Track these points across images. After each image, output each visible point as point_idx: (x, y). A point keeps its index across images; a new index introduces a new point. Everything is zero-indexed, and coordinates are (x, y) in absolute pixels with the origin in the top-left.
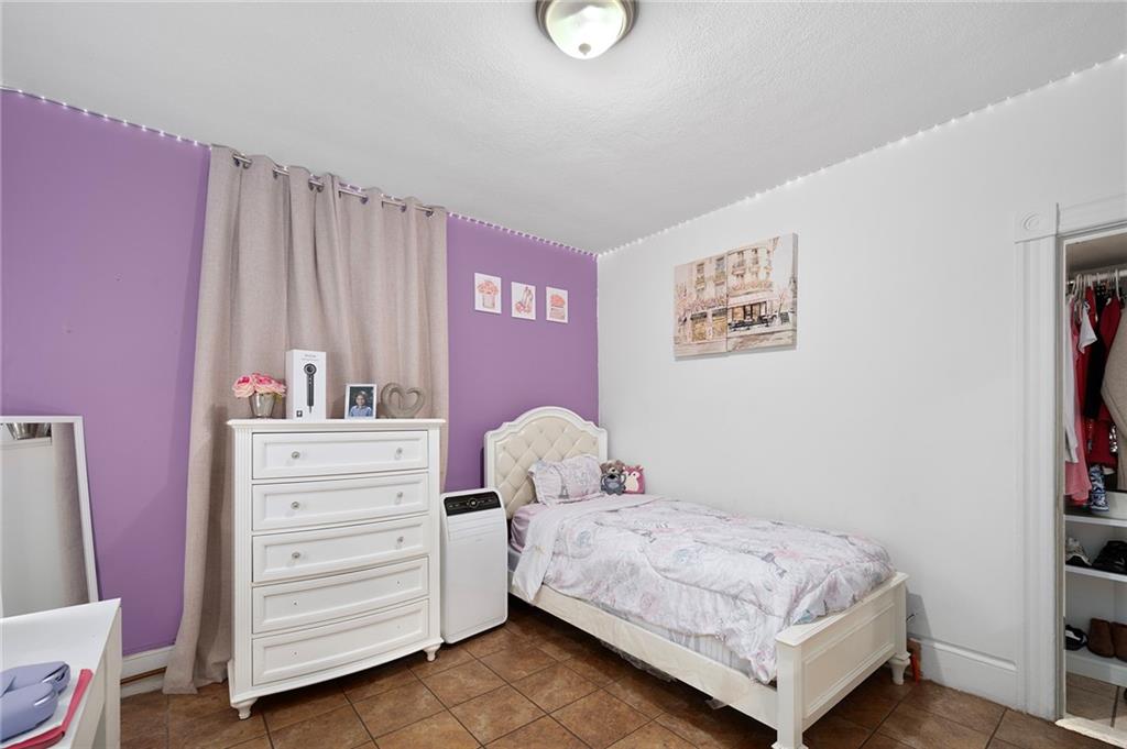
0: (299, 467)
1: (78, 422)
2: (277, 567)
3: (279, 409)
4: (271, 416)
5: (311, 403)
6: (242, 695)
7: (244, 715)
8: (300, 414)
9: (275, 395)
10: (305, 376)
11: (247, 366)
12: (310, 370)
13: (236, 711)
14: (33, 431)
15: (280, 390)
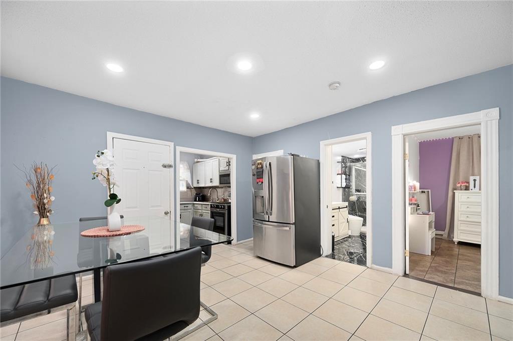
0: (469, 200)
1: (430, 190)
2: (463, 218)
3: (467, 188)
4: (466, 190)
5: (475, 187)
6: (456, 239)
7: (456, 243)
8: (472, 190)
9: (466, 186)
10: (473, 182)
11: (461, 179)
12: (475, 180)
13: (454, 243)
14: (423, 192)
15: (467, 185)
